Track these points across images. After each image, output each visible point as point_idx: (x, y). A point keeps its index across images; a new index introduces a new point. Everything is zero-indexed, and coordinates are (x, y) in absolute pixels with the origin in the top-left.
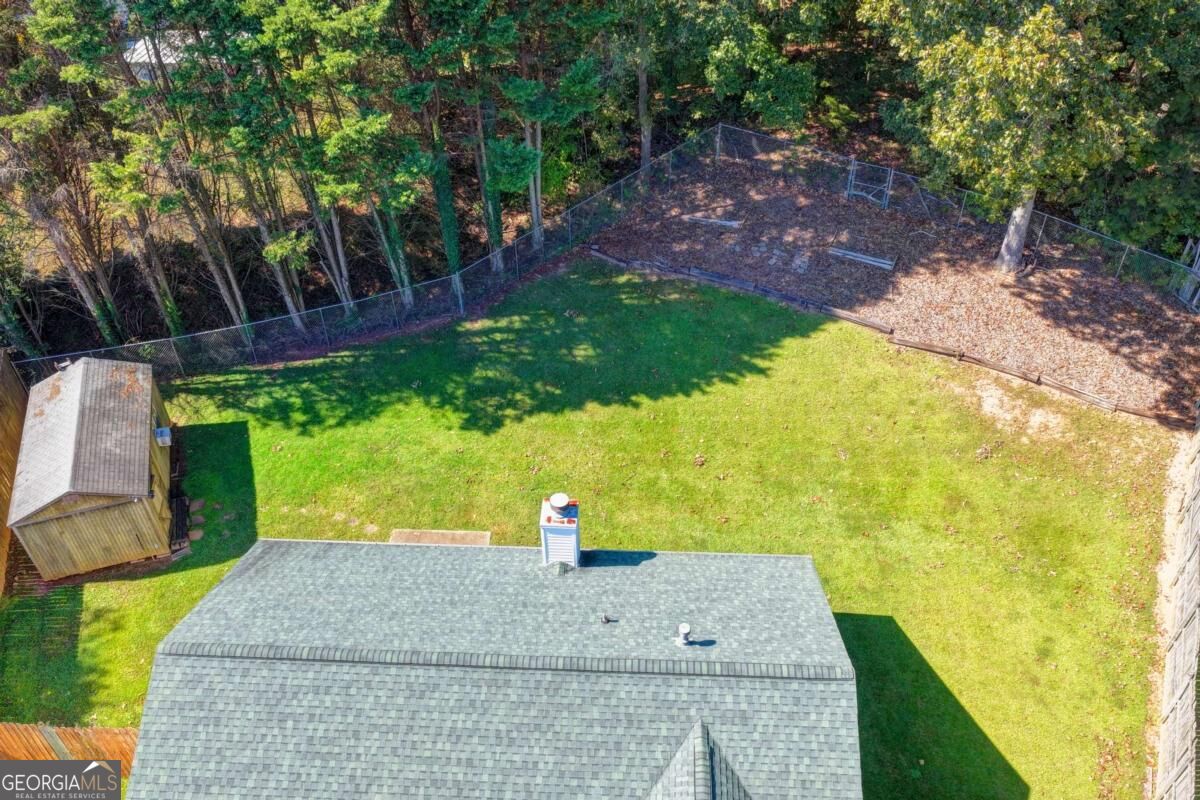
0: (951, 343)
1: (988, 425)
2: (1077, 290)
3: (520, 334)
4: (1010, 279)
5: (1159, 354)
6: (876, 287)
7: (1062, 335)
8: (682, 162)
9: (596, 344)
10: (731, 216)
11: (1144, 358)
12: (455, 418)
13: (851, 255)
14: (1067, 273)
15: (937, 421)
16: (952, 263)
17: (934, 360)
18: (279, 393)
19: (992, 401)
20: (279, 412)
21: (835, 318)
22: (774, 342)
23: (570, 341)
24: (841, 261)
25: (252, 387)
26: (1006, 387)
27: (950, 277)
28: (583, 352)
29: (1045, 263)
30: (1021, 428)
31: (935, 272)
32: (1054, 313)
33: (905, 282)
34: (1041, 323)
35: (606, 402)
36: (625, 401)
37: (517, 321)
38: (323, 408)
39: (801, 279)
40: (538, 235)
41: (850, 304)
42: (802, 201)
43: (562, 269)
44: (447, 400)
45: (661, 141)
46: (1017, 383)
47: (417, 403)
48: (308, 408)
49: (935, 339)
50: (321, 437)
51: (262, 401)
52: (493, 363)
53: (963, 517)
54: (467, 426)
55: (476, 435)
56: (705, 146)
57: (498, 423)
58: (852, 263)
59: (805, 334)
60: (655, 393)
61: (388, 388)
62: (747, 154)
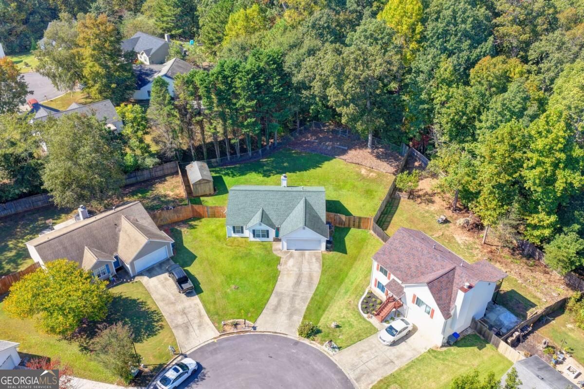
0: (357, 162)
1: (362, 175)
2: (383, 153)
3: (273, 161)
4: (370, 151)
5: (396, 164)
6: (344, 152)
7: (379, 161)
8: (305, 129)
9: (288, 163)
10: (316, 140)
11: (393, 165)
12: (261, 175)
13: (339, 147)
14: (381, 150)
15: (352, 174)
16: (359, 148)
17: (354, 165)
18: (226, 171)
19: (363, 171)
20: (227, 174)
21: (335, 158)
22: (323, 162)
23: (283, 163)
24: (337, 148)
25: (221, 170)
26: (366, 169)
27: (358, 150)
28: (285, 164)
29: (377, 148)
30: (368, 175)
31: (356, 150)
32: (378, 157)
33: (349, 152)
34: (374, 158)
35: (290, 172)
36: (294, 172)
37: (272, 159)
38: (235, 174)
39: (329, 151)
40: (276, 143)
41: (339, 155)
42: (331, 137)
43: (281, 150)
44: (259, 172)
45: (301, 125)
46: (369, 168)
47: (254, 173)
48: (232, 173)
49: (354, 161)
50: (235, 178)
51: (223, 173)
52: (268, 166)
53: (355, 189)
54: (264, 176)
55: (265, 178)
56: (311, 126)
57: (270, 176)
58: (340, 148)
59: (329, 161)
60: (300, 171)
61: (247, 171)
62: (320, 128)
